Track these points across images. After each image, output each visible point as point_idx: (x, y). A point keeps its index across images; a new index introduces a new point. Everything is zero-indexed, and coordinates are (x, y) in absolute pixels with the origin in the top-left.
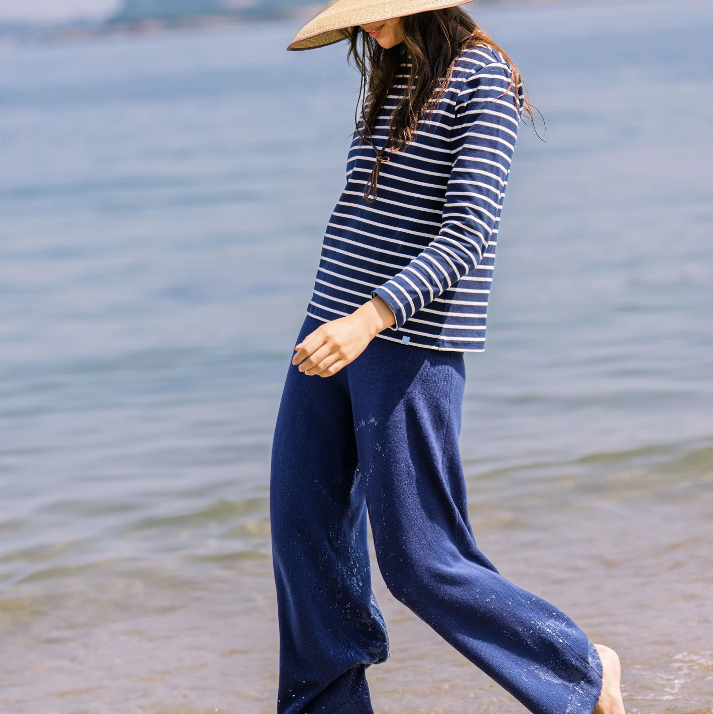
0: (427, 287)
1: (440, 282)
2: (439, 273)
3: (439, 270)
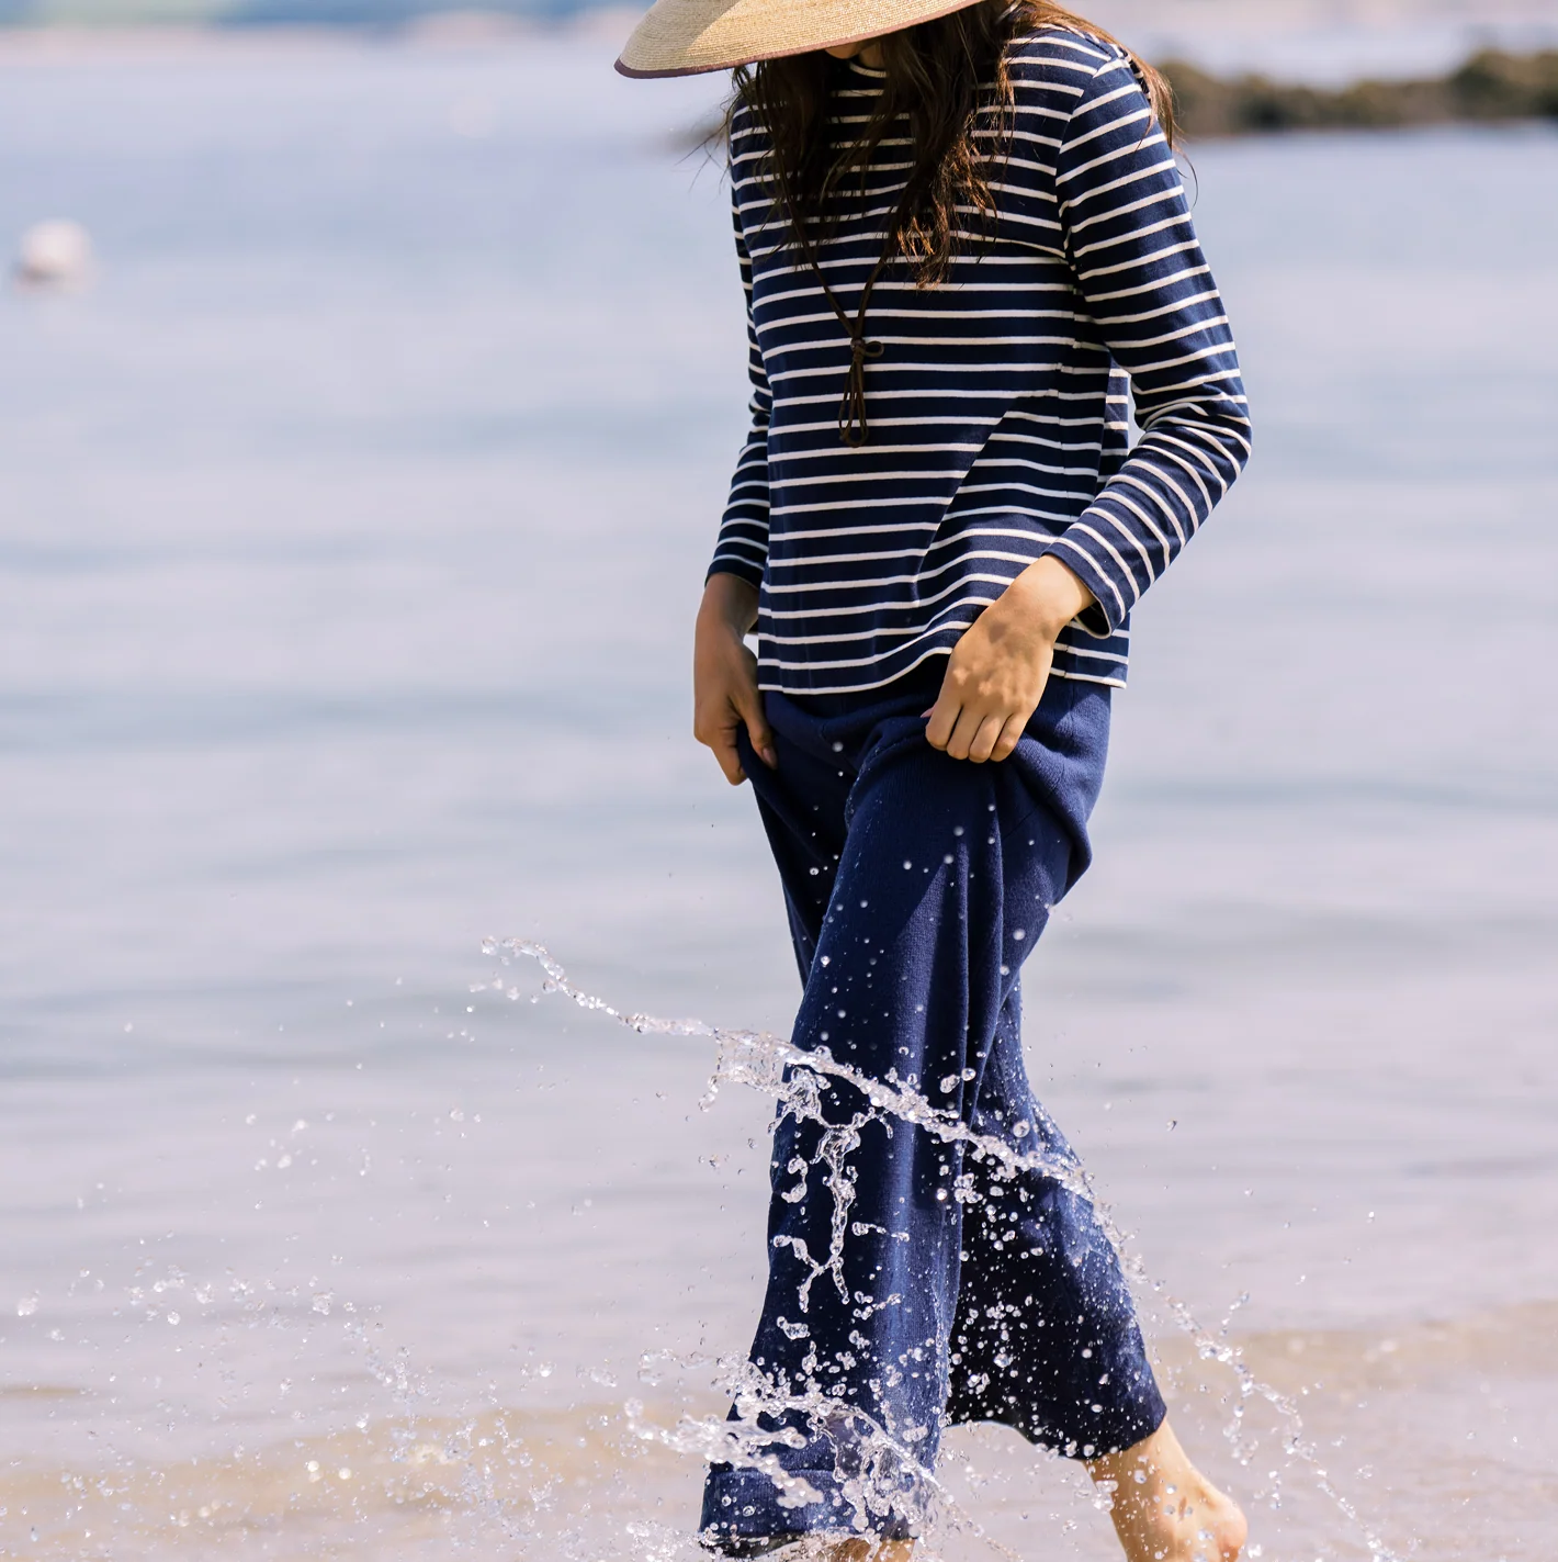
0: (1157, 540)
1: (1181, 524)
2: (1179, 506)
3: (1179, 499)
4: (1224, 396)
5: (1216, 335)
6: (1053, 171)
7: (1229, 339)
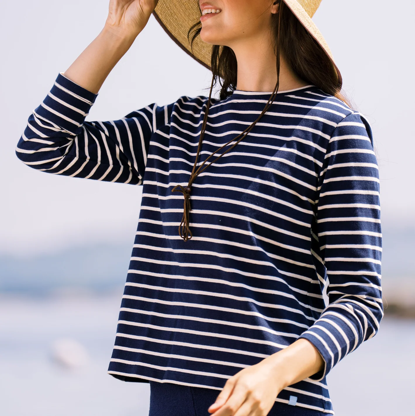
4: (372, 285)
5: (374, 241)
6: (324, 151)
7: (380, 245)
